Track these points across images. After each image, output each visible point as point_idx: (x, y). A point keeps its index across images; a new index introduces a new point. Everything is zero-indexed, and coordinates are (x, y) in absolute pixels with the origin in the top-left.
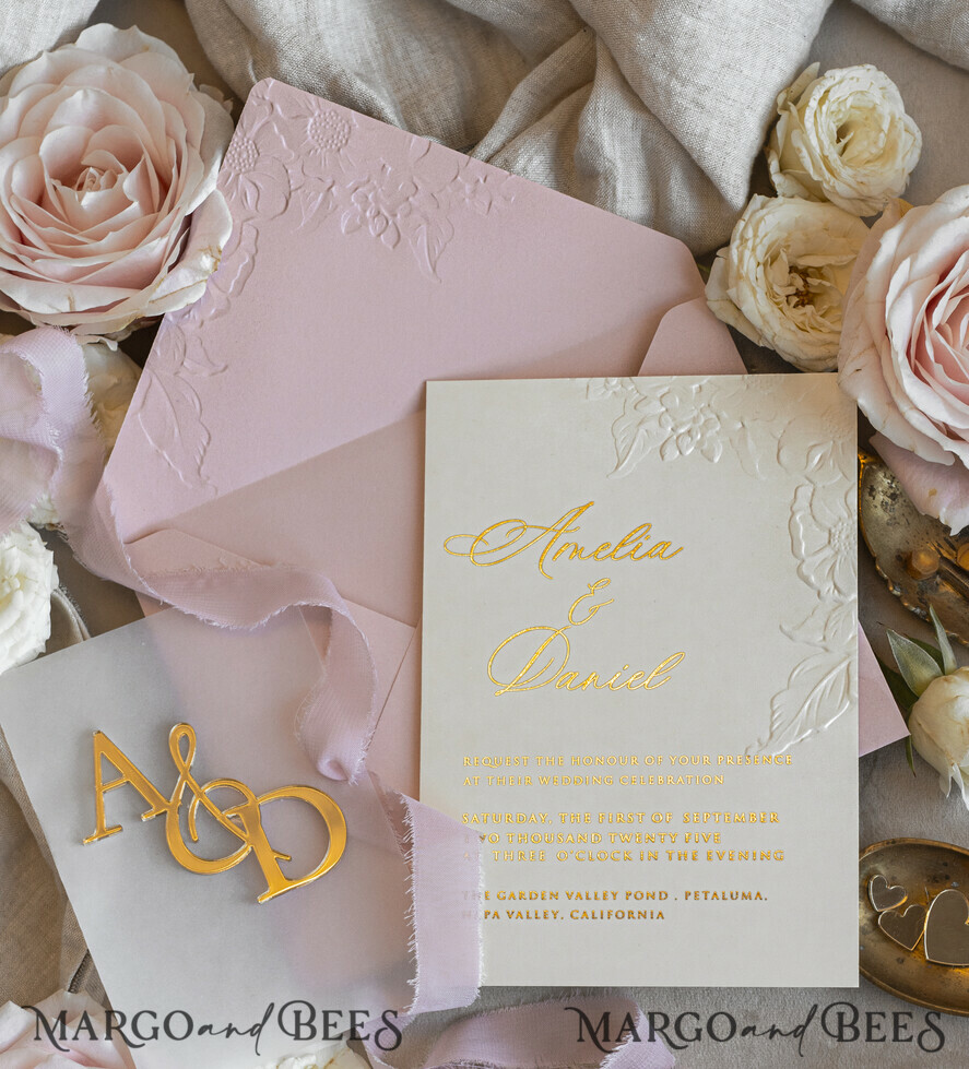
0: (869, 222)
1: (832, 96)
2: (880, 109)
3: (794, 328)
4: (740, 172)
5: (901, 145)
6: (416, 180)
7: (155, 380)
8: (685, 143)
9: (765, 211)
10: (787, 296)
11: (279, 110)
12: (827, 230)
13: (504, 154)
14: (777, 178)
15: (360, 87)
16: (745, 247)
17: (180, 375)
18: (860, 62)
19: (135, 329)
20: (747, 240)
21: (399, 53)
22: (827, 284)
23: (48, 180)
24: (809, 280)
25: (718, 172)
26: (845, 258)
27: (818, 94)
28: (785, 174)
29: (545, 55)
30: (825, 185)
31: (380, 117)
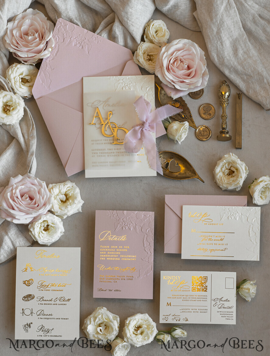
0: (160, 47)
1: (155, 25)
2: (163, 28)
3: (148, 64)
4: (139, 37)
5: (166, 34)
6: (85, 37)
7: (42, 71)
8: (130, 32)
9: (143, 44)
10: (147, 59)
11: (62, 24)
12: (153, 48)
13: (100, 34)
14: (145, 39)
15: (75, 21)
16: (140, 50)
17: (46, 70)
18: (159, 19)
21: (82, 16)
22: (153, 57)
23: (22, 35)
24: (151, 57)
25: (135, 37)
26: (156, 53)
27: (152, 24)
28: (147, 38)
29: (107, 17)
30: (153, 40)
31: (79, 26)
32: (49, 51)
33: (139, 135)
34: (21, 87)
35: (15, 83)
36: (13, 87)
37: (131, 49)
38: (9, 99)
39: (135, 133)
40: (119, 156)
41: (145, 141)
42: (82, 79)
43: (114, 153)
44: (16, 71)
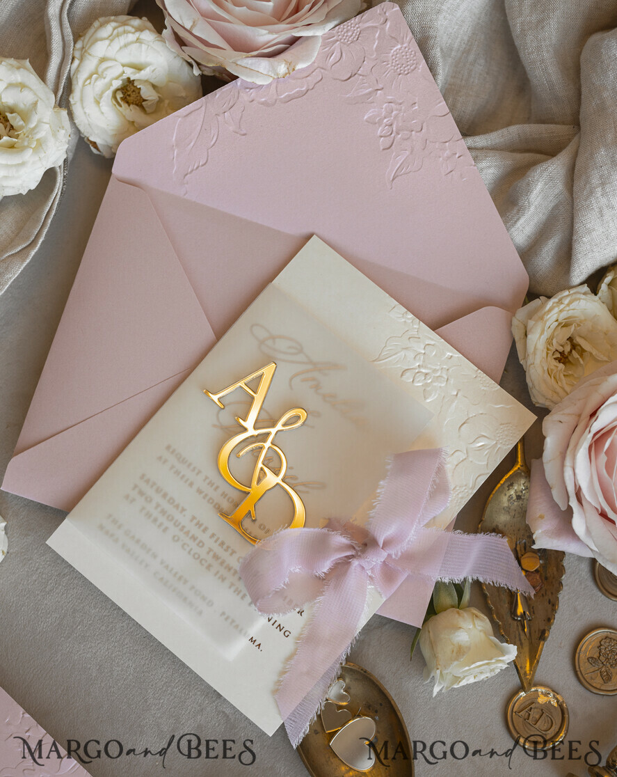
3: (546, 369)
6: (425, 125)
7: (203, 108)
8: (577, 226)
9: (583, 297)
10: (557, 350)
11: (388, 26)
12: (606, 334)
13: (478, 153)
14: (604, 286)
15: (437, 53)
16: (558, 306)
17: (219, 118)
19: (217, 74)
20: (562, 303)
21: (471, 57)
22: (582, 362)
24: (573, 351)
25: (579, 256)
26: (602, 356)
28: (609, 288)
29: (543, 122)
31: (434, 75)
32: (274, 70)
33: (326, 566)
34: (98, 103)
35: (90, 77)
36: (74, 82)
37: (532, 277)
38: (22, 106)
39: (317, 548)
40: (209, 567)
41: (327, 599)
42: (309, 237)
43: (201, 544)
44: (126, 46)
